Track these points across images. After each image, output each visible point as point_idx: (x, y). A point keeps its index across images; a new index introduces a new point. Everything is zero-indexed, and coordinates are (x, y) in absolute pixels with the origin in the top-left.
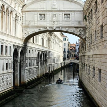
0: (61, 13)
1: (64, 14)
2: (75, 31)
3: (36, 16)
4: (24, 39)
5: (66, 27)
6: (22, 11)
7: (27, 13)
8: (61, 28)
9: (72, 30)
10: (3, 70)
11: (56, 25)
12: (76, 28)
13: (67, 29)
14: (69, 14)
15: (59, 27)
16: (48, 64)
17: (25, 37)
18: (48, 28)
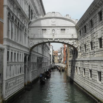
0: (58, 28)
1: (61, 29)
2: (69, 42)
3: (39, 30)
4: (30, 48)
5: (62, 39)
6: (28, 27)
7: (32, 28)
8: (58, 40)
9: (67, 41)
10: (18, 73)
11: (55, 38)
12: (70, 39)
13: (63, 40)
14: (65, 29)
15: (57, 39)
16: (42, 67)
17: (31, 47)
18: (49, 40)
